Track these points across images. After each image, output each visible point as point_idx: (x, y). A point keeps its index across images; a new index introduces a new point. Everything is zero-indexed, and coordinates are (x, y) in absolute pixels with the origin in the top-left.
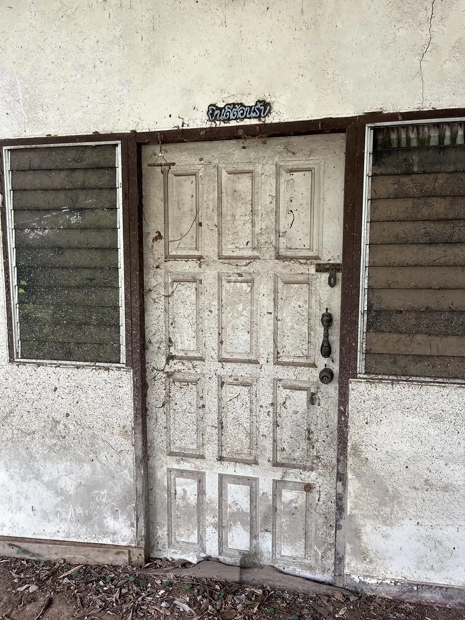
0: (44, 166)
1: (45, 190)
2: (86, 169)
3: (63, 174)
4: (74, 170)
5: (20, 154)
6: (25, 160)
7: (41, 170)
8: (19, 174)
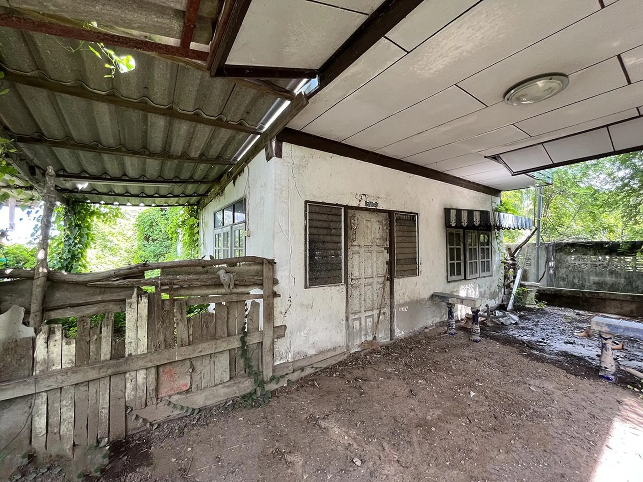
0: (320, 212)
1: (320, 220)
2: (333, 215)
3: (326, 215)
4: (329, 214)
5: (312, 206)
6: (314, 209)
7: (319, 213)
8: (312, 214)
